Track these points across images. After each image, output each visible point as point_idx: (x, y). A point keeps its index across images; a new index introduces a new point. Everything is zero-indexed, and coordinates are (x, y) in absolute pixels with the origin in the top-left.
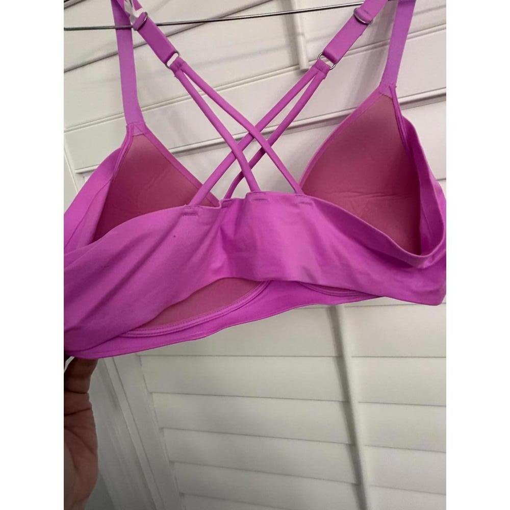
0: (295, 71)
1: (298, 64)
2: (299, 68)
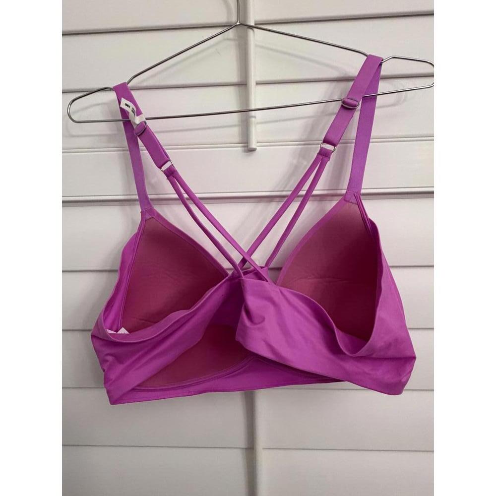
0: (243, 148)
1: (247, 143)
2: (247, 146)
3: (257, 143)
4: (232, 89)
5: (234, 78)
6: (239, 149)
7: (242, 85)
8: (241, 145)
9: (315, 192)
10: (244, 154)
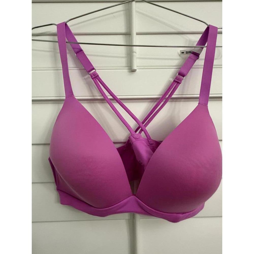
0: (129, 70)
1: (131, 67)
2: (131, 69)
3: (137, 67)
4: (121, 36)
5: (123, 30)
6: (126, 71)
7: (128, 34)
8: (127, 68)
9: (173, 96)
10: (129, 73)
